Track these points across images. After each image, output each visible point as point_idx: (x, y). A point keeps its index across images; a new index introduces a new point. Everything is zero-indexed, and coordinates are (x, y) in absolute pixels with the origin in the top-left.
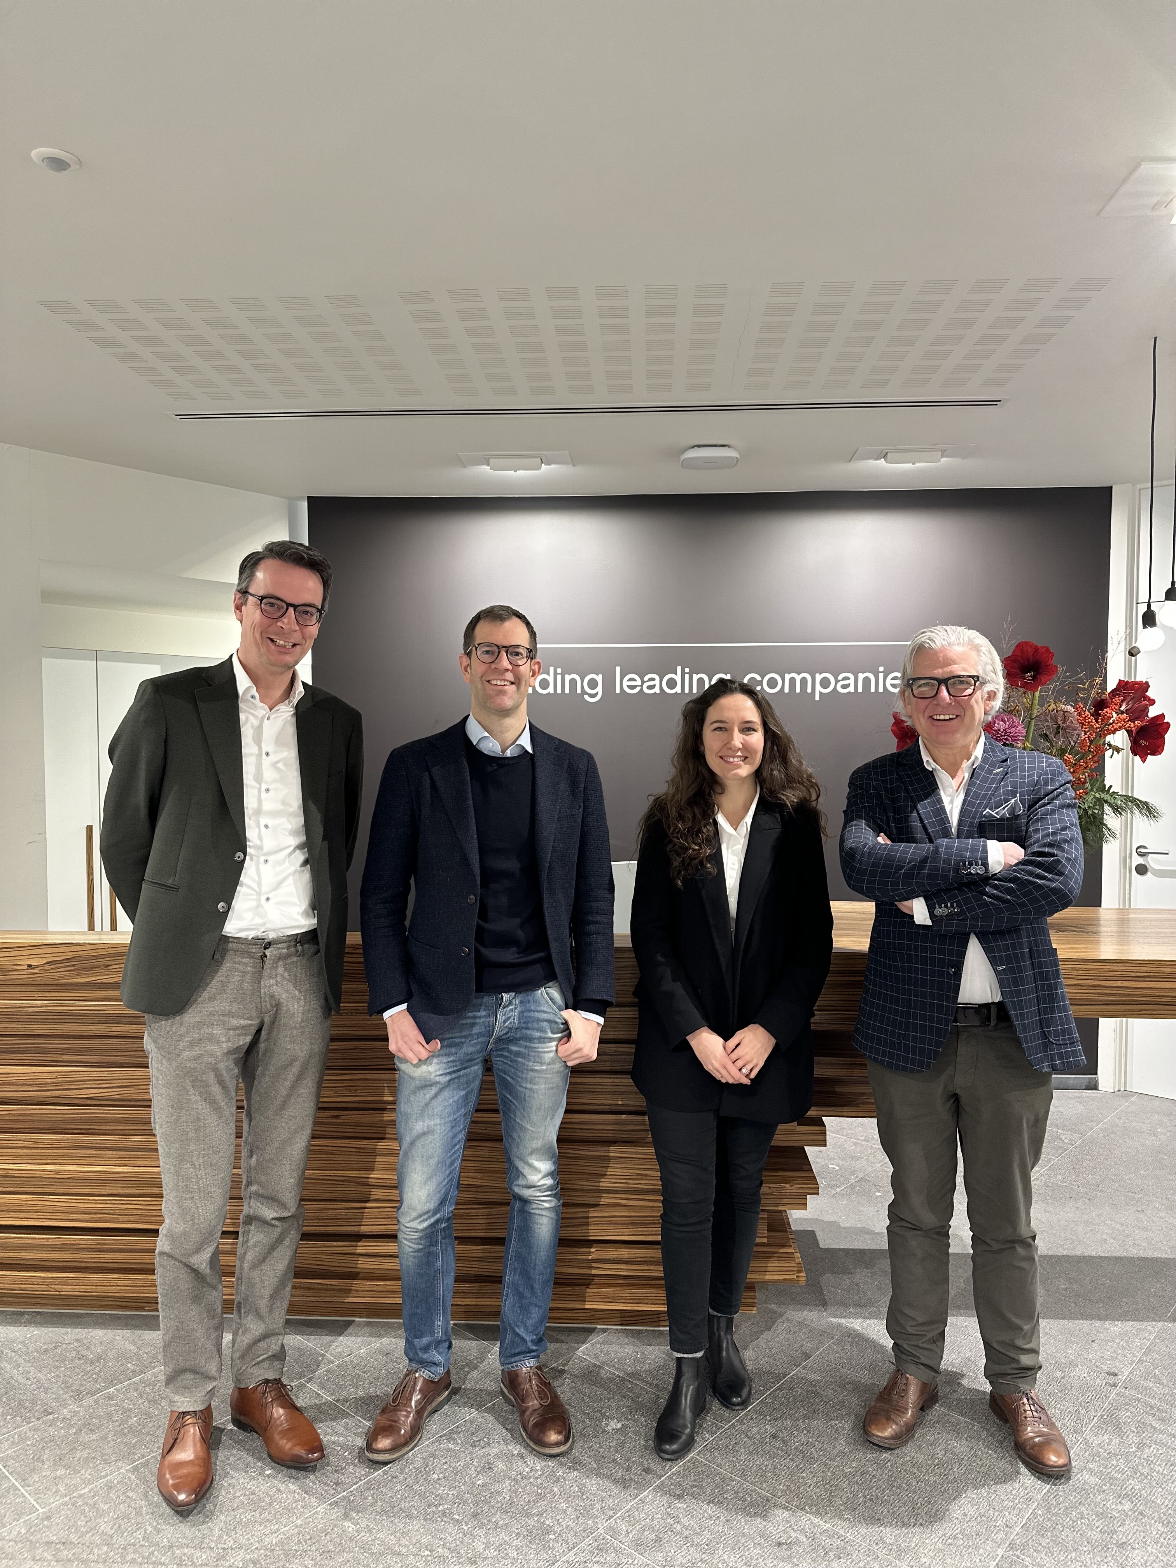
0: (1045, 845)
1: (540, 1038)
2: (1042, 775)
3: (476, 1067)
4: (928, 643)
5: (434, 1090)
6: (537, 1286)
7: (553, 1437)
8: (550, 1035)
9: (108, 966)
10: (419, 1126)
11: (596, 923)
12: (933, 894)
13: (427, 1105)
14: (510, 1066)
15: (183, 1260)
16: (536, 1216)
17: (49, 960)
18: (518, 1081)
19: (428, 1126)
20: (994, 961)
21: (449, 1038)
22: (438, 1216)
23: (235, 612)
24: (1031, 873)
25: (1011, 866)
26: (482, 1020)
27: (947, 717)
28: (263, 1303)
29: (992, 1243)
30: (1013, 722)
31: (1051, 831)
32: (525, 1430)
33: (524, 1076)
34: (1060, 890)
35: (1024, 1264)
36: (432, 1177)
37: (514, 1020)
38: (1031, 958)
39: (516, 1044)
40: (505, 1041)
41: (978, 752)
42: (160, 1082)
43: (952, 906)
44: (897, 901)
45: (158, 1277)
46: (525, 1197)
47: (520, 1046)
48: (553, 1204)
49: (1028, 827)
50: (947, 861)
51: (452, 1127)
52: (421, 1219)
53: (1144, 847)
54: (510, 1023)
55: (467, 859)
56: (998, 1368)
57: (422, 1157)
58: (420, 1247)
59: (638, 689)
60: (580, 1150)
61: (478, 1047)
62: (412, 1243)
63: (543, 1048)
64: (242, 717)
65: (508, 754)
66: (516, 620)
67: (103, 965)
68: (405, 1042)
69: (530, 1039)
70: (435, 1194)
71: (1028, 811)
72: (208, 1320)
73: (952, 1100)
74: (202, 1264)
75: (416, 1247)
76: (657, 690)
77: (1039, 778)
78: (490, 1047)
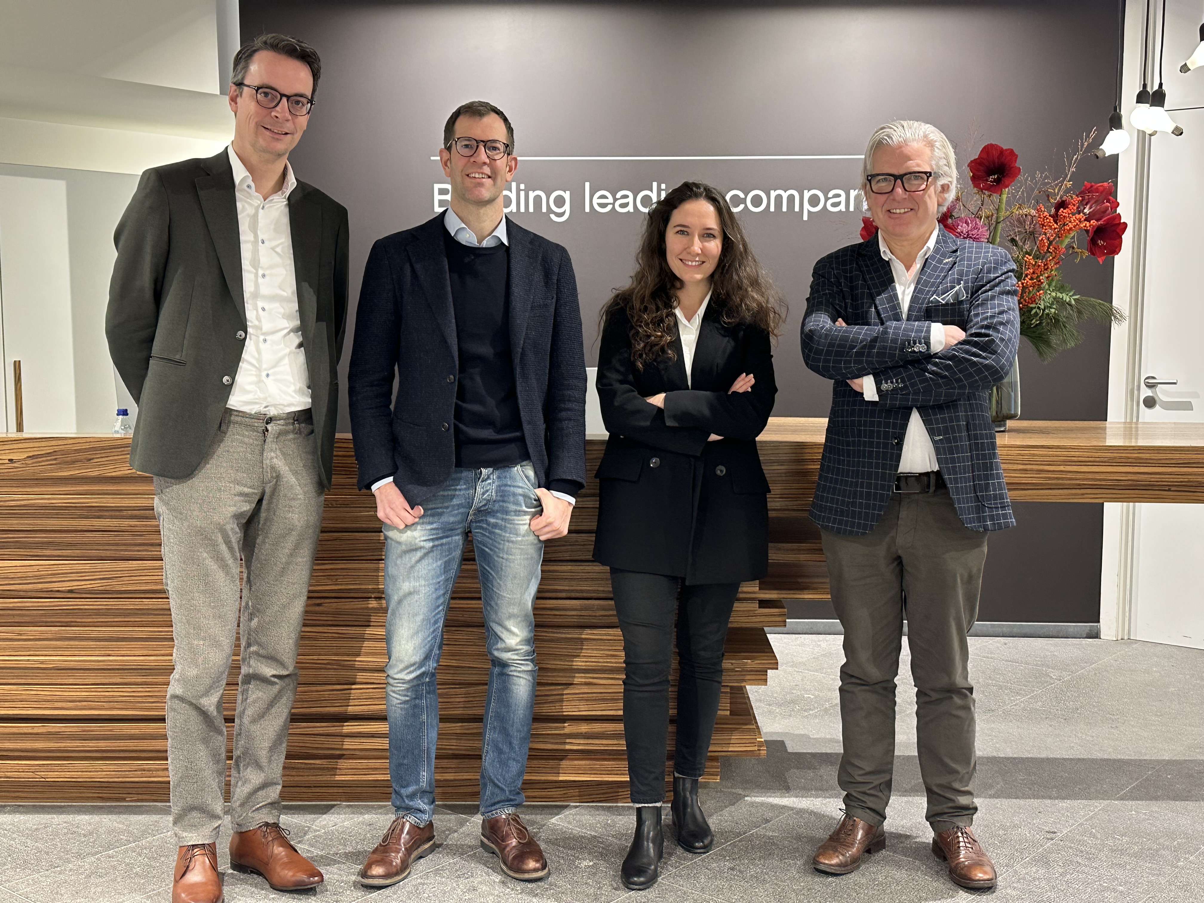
0: (982, 327)
1: (516, 511)
2: (986, 263)
3: (457, 538)
4: (886, 140)
5: (419, 554)
6: (516, 742)
7: (532, 864)
8: (524, 508)
9: (90, 460)
10: (406, 586)
11: (569, 410)
12: (882, 372)
13: (412, 567)
14: (488, 537)
15: (194, 702)
16: (515, 678)
17: (31, 454)
18: (495, 552)
19: (414, 587)
20: (931, 432)
21: (432, 509)
22: (423, 669)
23: (230, 104)
24: (967, 352)
25: (952, 346)
26: (462, 493)
27: (902, 211)
28: (263, 754)
29: (931, 693)
30: (976, 224)
31: (989, 314)
32: (505, 864)
33: (501, 547)
34: (993, 367)
35: (961, 713)
36: (418, 632)
37: (492, 493)
38: (968, 430)
39: (494, 516)
40: (484, 512)
41: (931, 243)
42: (172, 541)
43: (897, 382)
44: (849, 378)
45: (169, 723)
46: (504, 659)
47: (497, 519)
48: (529, 668)
49: (969, 311)
50: (895, 341)
51: (436, 590)
52: (408, 671)
53: (1154, 378)
54: (489, 495)
55: (446, 342)
56: (938, 809)
57: (409, 614)
58: (407, 698)
59: (610, 207)
60: (554, 633)
61: (459, 518)
62: (400, 695)
63: (519, 520)
64: (239, 205)
65: (485, 244)
66: (493, 115)
67: (86, 459)
68: (392, 509)
69: (507, 512)
70: (421, 648)
71: (971, 297)
72: (214, 764)
73: (896, 563)
74: (211, 706)
75: (404, 698)
76: (630, 208)
77: (983, 266)
78: (470, 518)
